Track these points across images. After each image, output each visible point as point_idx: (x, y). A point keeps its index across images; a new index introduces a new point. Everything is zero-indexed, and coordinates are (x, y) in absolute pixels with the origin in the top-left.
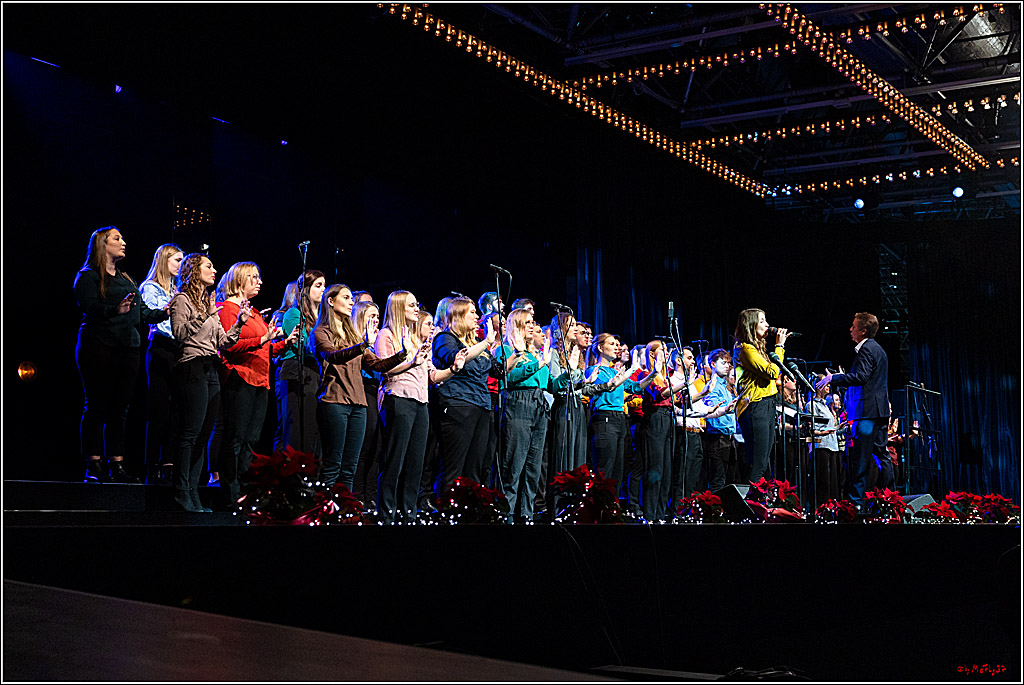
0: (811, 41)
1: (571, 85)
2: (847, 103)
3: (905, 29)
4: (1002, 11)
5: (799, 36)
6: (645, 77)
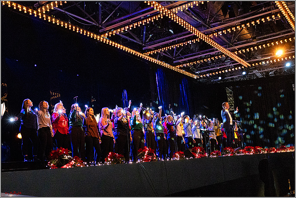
0: (202, 38)
1: (145, 54)
2: (214, 53)
3: (225, 33)
4: (249, 26)
5: (200, 37)
6: (163, 51)
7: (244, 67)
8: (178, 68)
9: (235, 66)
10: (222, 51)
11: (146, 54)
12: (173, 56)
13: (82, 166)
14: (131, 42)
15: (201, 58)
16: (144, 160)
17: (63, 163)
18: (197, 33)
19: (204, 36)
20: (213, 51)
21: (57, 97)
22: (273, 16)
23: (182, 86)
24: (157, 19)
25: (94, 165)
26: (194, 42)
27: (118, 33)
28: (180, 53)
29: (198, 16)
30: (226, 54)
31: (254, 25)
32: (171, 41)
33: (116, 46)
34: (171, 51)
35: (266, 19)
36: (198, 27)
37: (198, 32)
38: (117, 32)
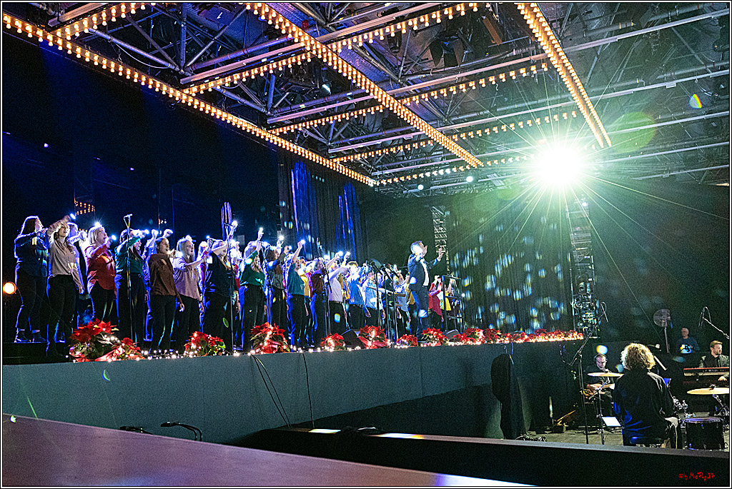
0: (389, 105)
1: (271, 133)
2: (410, 136)
3: (436, 97)
4: (484, 85)
5: (384, 103)
6: (308, 127)
7: (471, 167)
8: (336, 163)
9: (451, 166)
10: (427, 134)
11: (273, 132)
12: (327, 138)
13: (138, 359)
14: (243, 105)
15: (383, 146)
16: (262, 350)
17: (100, 351)
18: (378, 93)
19: (392, 101)
20: (410, 132)
21: (87, 211)
22: (533, 68)
23: (343, 199)
24: (299, 63)
25: (163, 357)
26: (373, 113)
27: (218, 87)
28: (342, 133)
29: (382, 60)
30: (435, 140)
31: (494, 83)
32: (325, 108)
33: (212, 114)
34: (325, 130)
35: (518, 74)
36: (382, 81)
37: (380, 93)
38: (216, 85)
